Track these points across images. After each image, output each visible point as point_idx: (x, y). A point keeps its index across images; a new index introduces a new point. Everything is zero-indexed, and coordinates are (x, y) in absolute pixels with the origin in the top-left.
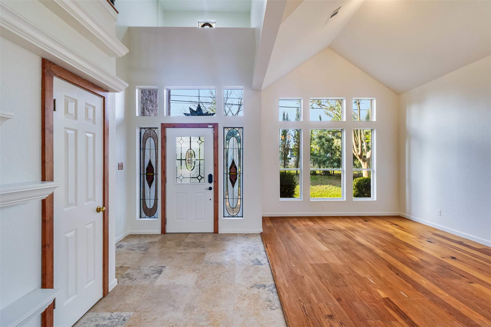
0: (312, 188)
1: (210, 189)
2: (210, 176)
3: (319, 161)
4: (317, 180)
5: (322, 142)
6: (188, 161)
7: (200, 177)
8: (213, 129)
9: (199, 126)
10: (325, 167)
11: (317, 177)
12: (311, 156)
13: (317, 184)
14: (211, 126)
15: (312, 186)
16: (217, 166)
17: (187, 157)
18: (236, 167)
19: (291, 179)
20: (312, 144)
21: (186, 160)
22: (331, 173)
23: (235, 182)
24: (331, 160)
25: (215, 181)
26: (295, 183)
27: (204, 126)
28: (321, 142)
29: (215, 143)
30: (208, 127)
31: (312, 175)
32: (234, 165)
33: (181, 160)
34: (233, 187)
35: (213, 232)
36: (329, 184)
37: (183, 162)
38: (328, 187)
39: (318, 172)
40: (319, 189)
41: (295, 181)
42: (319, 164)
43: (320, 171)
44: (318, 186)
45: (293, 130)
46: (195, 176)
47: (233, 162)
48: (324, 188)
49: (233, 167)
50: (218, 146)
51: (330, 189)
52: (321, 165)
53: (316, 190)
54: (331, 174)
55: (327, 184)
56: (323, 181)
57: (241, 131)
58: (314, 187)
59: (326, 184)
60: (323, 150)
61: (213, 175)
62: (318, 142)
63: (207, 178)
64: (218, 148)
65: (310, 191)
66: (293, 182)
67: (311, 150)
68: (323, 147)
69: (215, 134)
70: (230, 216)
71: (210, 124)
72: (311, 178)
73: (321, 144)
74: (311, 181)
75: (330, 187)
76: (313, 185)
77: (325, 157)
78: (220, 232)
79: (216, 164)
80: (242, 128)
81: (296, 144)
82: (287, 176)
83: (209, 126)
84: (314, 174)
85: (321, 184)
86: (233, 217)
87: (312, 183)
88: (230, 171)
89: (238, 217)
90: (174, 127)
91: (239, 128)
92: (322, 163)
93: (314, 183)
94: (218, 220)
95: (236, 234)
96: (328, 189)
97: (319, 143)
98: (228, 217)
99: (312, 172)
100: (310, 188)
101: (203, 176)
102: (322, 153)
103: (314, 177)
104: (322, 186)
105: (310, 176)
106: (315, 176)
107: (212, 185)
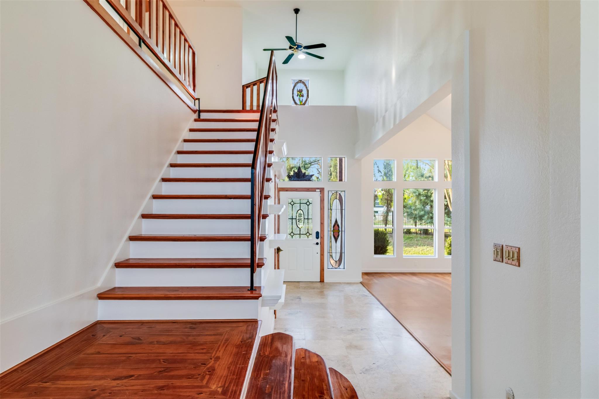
0: (405, 249)
1: (317, 244)
2: (317, 233)
3: (414, 215)
4: (412, 240)
5: (419, 192)
6: (298, 220)
7: (308, 233)
8: (320, 192)
9: (308, 190)
10: (422, 224)
11: (411, 236)
12: (404, 209)
13: (411, 245)
14: (319, 190)
15: (405, 248)
16: (323, 224)
17: (297, 216)
18: (338, 226)
19: (384, 236)
20: (405, 193)
21: (296, 219)
22: (430, 231)
23: (338, 238)
24: (429, 215)
25: (321, 238)
26: (388, 241)
27: (313, 190)
28: (417, 192)
29: (322, 204)
30: (315, 191)
31: (405, 234)
32: (337, 224)
33: (292, 219)
34: (336, 242)
35: (319, 281)
36: (427, 245)
37: (294, 221)
38: (425, 248)
39: (413, 230)
40: (413, 250)
41: (388, 239)
42: (414, 220)
43: (416, 229)
44: (413, 248)
45: (381, 176)
46: (305, 233)
47: (336, 221)
48: (420, 250)
49: (336, 225)
50: (324, 207)
51: (427, 251)
52: (417, 221)
53: (410, 252)
54: (430, 233)
55: (425, 246)
56: (420, 241)
57: (343, 195)
58: (408, 249)
59: (422, 246)
60: (420, 202)
61: (319, 232)
62: (413, 192)
63: (314, 235)
64: (324, 209)
65: (403, 253)
66: (386, 240)
67: (404, 202)
68: (419, 198)
69: (322, 197)
70: (333, 268)
71: (318, 189)
72: (404, 238)
73: (417, 194)
74: (404, 241)
75: (428, 249)
76: (406, 246)
77: (423, 210)
78: (325, 281)
79: (322, 222)
80: (345, 191)
81: (385, 193)
82: (380, 234)
83: (317, 190)
84: (408, 232)
85: (417, 245)
86: (336, 268)
87: (405, 244)
88: (333, 229)
89: (340, 269)
90: (287, 191)
91: (342, 191)
92: (418, 219)
93: (408, 244)
94: (324, 271)
95: (340, 283)
96: (425, 251)
97: (415, 193)
98: (332, 269)
99: (405, 230)
100: (403, 249)
101: (310, 233)
102: (418, 205)
103: (408, 236)
104: (418, 247)
105: (403, 235)
106: (410, 235)
107: (319, 241)
